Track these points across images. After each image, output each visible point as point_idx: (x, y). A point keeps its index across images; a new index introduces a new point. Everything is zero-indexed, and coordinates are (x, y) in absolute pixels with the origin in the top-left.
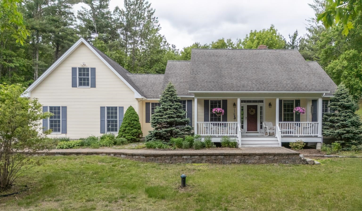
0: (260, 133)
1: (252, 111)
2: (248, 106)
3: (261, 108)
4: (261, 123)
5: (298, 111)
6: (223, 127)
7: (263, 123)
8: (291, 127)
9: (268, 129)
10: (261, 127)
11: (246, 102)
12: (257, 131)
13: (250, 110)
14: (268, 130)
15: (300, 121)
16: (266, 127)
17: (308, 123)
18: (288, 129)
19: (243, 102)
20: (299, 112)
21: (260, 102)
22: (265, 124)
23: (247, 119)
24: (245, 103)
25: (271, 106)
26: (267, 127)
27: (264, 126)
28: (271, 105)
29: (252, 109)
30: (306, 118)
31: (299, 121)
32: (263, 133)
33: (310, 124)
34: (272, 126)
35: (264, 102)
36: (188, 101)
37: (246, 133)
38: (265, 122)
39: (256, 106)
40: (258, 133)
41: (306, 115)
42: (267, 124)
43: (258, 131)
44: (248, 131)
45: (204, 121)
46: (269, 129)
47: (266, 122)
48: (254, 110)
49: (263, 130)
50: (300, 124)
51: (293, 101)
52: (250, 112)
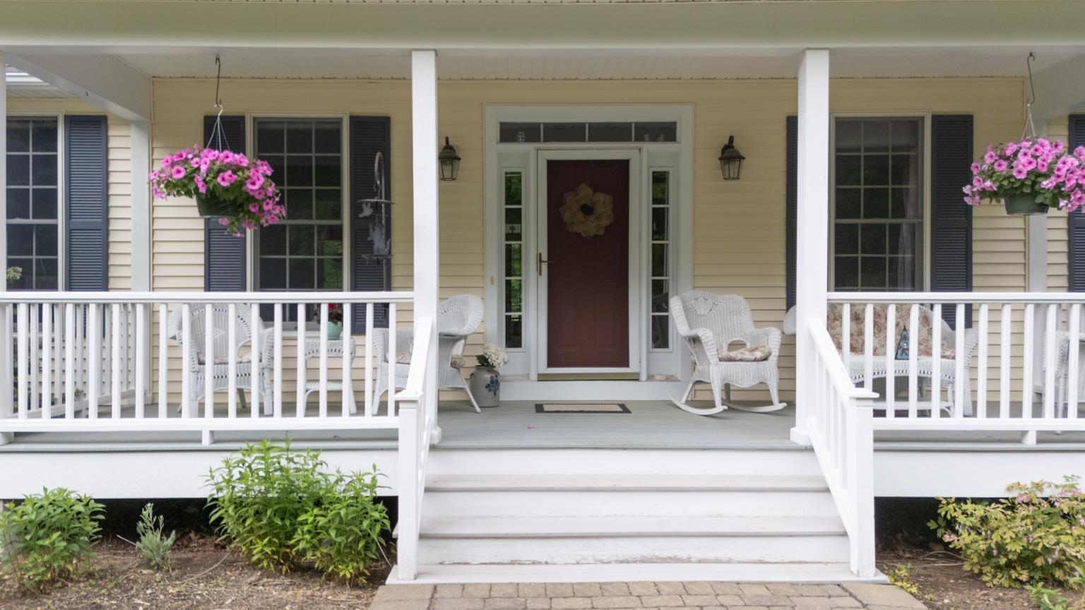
0: (650, 378)
1: (587, 210)
2: (552, 165)
3: (660, 179)
4: (660, 298)
5: (1036, 175)
6: (335, 336)
7: (676, 307)
8: (903, 336)
9: (711, 354)
10: (660, 335)
11: (537, 140)
12: (626, 364)
13: (568, 198)
14: (713, 360)
15: (976, 282)
16: (695, 340)
17: (1040, 307)
18: (902, 353)
19: (521, 135)
20: (1046, 184)
21: (654, 139)
22: (687, 310)
23: (545, 267)
24: (530, 147)
25: (734, 166)
26: (705, 334)
27: (679, 324)
28: (741, 158)
29: (585, 191)
30: (1020, 259)
31: (968, 287)
32: (669, 379)
33: (1052, 310)
34: (749, 328)
35: (683, 132)
36: (75, 122)
37: (542, 378)
38: (688, 294)
39: (622, 167)
40: (635, 378)
41: (1022, 237)
42: (702, 309)
43: (634, 367)
44: (552, 363)
45: (201, 283)
46: (725, 353)
47: (700, 293)
48: (603, 202)
49: (671, 359)
50: (969, 308)
51: (913, 125)
52: (567, 216)
